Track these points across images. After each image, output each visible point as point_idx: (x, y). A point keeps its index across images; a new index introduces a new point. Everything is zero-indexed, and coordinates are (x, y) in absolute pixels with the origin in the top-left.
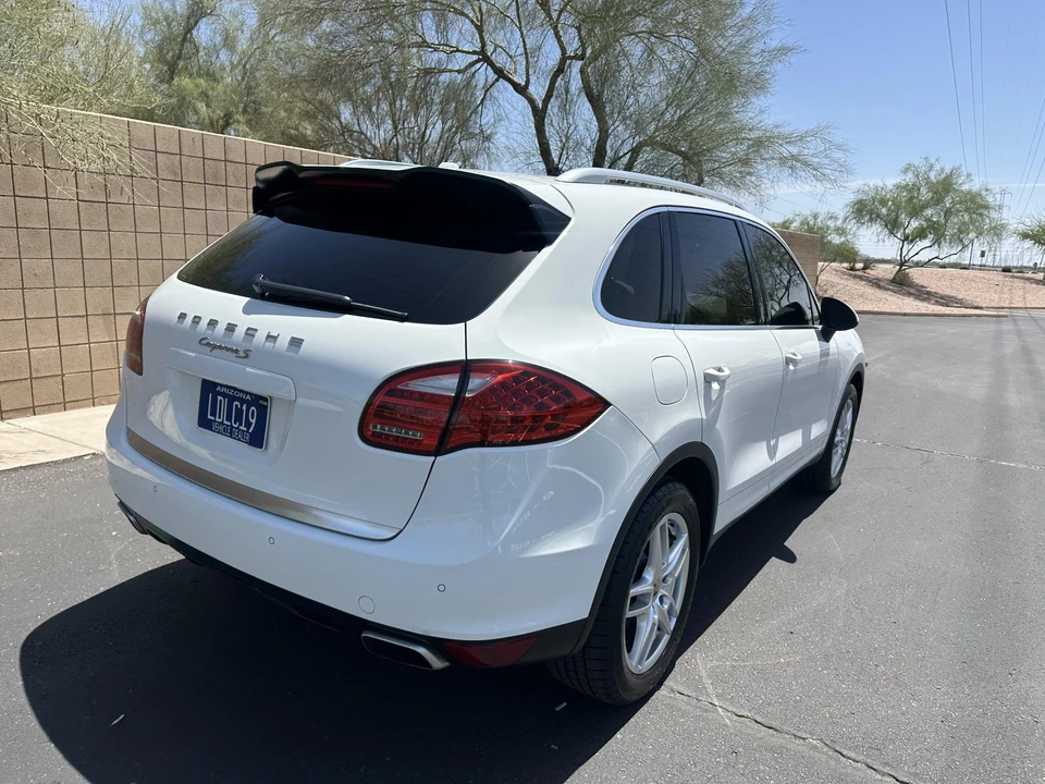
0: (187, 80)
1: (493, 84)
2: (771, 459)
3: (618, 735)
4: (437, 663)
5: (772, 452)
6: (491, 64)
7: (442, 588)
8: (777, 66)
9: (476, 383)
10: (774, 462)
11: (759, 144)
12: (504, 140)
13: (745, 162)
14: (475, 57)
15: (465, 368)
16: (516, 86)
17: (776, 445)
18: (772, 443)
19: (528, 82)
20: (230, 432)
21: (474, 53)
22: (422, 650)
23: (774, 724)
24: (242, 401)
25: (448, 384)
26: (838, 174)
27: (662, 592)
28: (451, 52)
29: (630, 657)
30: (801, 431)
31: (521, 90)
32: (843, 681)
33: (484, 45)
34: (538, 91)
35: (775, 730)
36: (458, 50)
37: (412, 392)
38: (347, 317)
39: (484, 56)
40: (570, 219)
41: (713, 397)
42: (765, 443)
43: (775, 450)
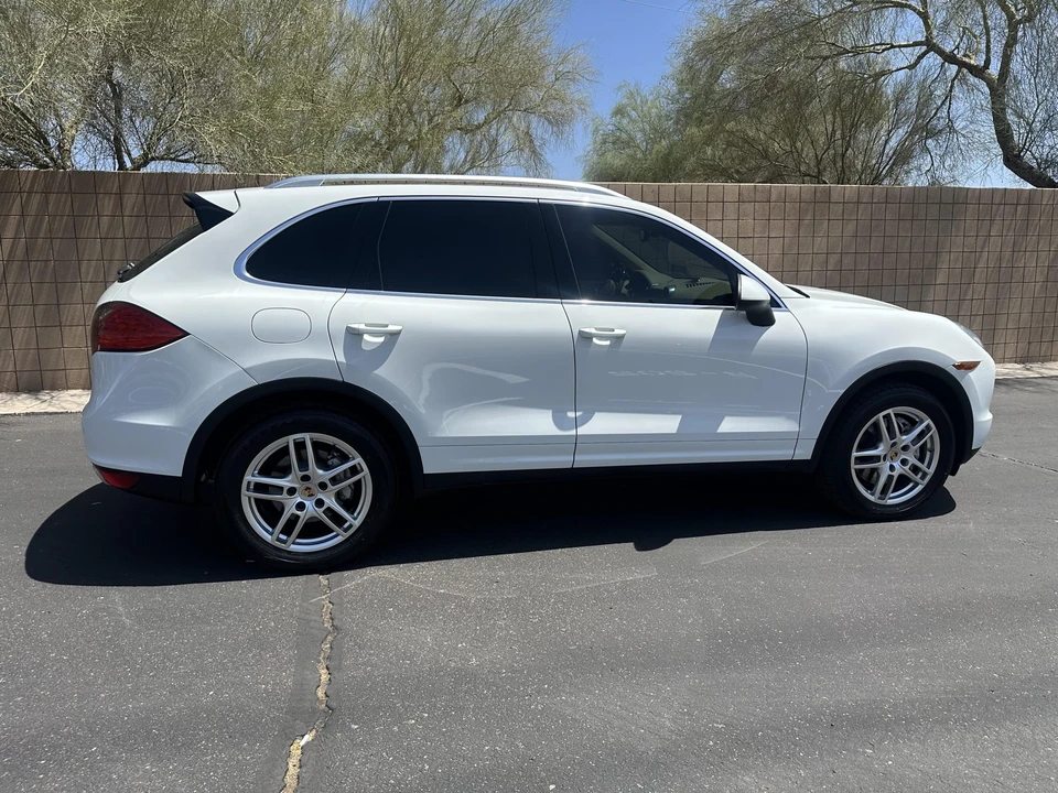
2: (563, 427)
5: (565, 423)
6: (940, 52)
10: (573, 432)
16: (975, 71)
17: (586, 420)
18: (571, 415)
19: (988, 60)
21: (916, 44)
27: (319, 496)
28: (884, 50)
30: (679, 417)
31: (978, 72)
33: (929, 33)
36: (893, 47)
39: (930, 46)
40: (232, 214)
41: (364, 347)
42: (550, 413)
43: (576, 423)
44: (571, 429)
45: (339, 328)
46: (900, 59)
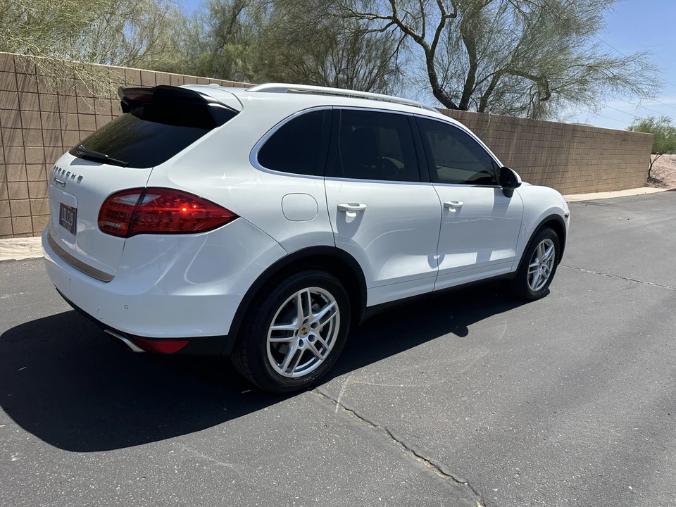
0: (231, 46)
1: (404, 37)
2: (432, 266)
3: (265, 409)
4: (136, 349)
5: (433, 263)
6: (400, 25)
7: (126, 307)
8: (604, 12)
9: (147, 199)
10: (436, 269)
11: (590, 68)
12: (411, 74)
13: (582, 81)
14: (389, 21)
15: (143, 191)
16: (416, 38)
17: (441, 259)
18: (435, 257)
19: (423, 35)
20: (66, 226)
21: (389, 18)
22: (126, 341)
23: (364, 416)
24: (70, 210)
25: (133, 200)
26: (650, 87)
27: (311, 333)
28: (373, 18)
29: (281, 367)
30: (476, 253)
31: (419, 40)
32: (430, 402)
33: (395, 12)
34: (429, 40)
35: (363, 419)
36: (377, 17)
37: (120, 204)
38: (105, 166)
39: (395, 20)
40: (239, 112)
41: (348, 221)
42: (427, 257)
43: (439, 262)
44: (435, 267)
45: (333, 207)
46: (376, 25)
